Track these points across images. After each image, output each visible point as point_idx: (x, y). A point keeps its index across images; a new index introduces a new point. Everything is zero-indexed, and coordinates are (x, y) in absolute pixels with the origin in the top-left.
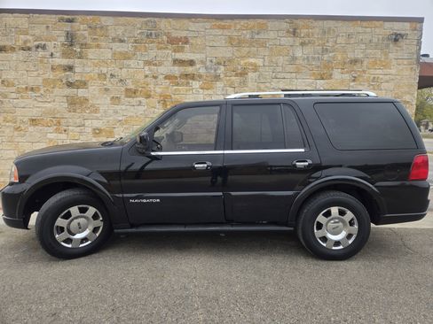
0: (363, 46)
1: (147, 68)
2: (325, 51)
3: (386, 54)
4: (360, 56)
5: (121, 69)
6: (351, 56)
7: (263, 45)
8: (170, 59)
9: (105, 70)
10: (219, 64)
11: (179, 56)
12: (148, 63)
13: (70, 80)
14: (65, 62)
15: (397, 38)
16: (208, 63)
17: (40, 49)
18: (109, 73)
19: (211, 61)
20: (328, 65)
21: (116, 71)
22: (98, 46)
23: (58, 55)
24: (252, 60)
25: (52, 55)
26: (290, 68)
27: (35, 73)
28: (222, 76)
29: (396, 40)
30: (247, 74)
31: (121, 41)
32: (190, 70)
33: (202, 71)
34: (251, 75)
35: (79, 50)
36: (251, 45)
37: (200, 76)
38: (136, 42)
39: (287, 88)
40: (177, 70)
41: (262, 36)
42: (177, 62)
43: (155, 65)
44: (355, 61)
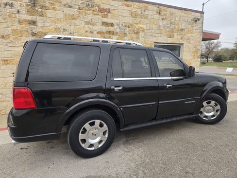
0: (184, 23)
1: (86, 26)
2: (171, 23)
3: (192, 27)
4: (184, 27)
5: (70, 25)
6: (181, 27)
7: (146, 18)
8: (100, 22)
9: (59, 26)
10: (126, 26)
11: (105, 20)
12: (87, 23)
13: (34, 31)
14: (29, 18)
15: (196, 20)
16: (121, 26)
17: (8, 6)
18: (63, 28)
19: (122, 25)
20: (172, 31)
21: (67, 27)
22: (54, 9)
23: (24, 12)
24: (142, 26)
25: (18, 12)
26: (158, 31)
27: (5, 25)
28: (127, 33)
29: (196, 21)
30: (139, 33)
31: (70, 7)
32: (111, 29)
33: (118, 30)
34: (141, 34)
35: (40, 10)
36: (141, 17)
37: (117, 33)
38: (79, 8)
39: (157, 41)
40: (104, 29)
41: (146, 13)
42: (104, 24)
43: (91, 24)
44: (182, 30)
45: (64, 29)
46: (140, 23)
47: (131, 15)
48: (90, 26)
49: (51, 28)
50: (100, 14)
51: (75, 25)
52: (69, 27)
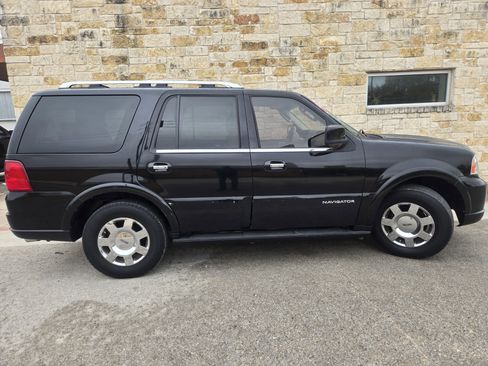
45: (172, 65)
46: (328, 33)
47: (307, 19)
48: (219, 53)
49: (149, 65)
50: (237, 27)
51: (191, 54)
52: (181, 60)
